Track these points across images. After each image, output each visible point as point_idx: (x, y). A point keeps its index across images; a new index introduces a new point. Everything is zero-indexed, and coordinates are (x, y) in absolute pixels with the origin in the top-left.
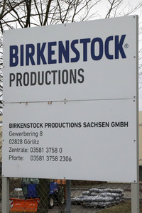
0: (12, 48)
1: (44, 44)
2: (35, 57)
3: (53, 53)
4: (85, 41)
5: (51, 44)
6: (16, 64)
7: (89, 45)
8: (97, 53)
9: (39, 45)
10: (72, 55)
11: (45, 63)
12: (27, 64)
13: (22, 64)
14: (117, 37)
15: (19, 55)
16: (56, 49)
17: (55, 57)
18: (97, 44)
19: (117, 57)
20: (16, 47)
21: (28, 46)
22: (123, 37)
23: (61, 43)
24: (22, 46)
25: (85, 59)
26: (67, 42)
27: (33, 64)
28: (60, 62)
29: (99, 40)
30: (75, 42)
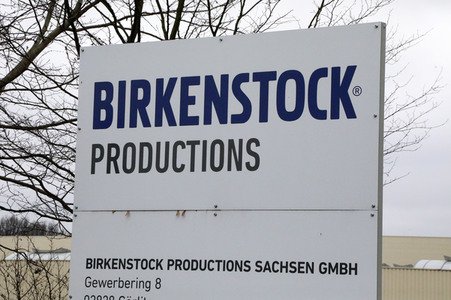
0: (99, 87)
1: (173, 81)
2: (151, 110)
3: (192, 100)
4: (263, 78)
5: (188, 82)
6: (106, 124)
7: (273, 86)
8: (290, 105)
9: (160, 82)
10: (234, 107)
11: (172, 122)
12: (133, 124)
13: (121, 125)
14: (336, 71)
15: (115, 104)
16: (198, 91)
18: (291, 85)
19: (335, 115)
20: (108, 86)
21: (136, 84)
22: (351, 70)
23: (209, 80)
24: (122, 84)
25: (264, 118)
26: (225, 78)
27: (146, 124)
28: (208, 121)
29: (296, 75)
30: (243, 78)
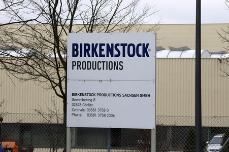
0: (74, 45)
1: (97, 45)
2: (90, 52)
3: (103, 50)
4: (124, 45)
5: (101, 45)
6: (77, 55)
7: (126, 47)
8: (131, 53)
9: (93, 44)
10: (115, 52)
11: (97, 56)
12: (85, 56)
13: (81, 56)
14: (144, 44)
15: (79, 50)
16: (104, 48)
17: (104, 53)
18: (131, 48)
19: (144, 56)
20: (77, 45)
21: (85, 45)
22: (148, 45)
23: (108, 45)
24: (81, 44)
25: (124, 56)
26: (112, 44)
27: (89, 56)
28: (108, 56)
29: (133, 45)
30: (118, 45)
